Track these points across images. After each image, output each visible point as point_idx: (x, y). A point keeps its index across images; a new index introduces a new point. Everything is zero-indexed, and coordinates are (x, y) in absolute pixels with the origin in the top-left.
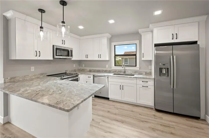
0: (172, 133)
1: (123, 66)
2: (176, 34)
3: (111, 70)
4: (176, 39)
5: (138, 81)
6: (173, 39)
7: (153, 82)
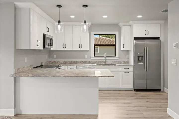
0: (148, 98)
1: (105, 56)
2: (148, 31)
3: (91, 61)
4: (148, 34)
5: (121, 68)
6: (146, 34)
7: (133, 68)
